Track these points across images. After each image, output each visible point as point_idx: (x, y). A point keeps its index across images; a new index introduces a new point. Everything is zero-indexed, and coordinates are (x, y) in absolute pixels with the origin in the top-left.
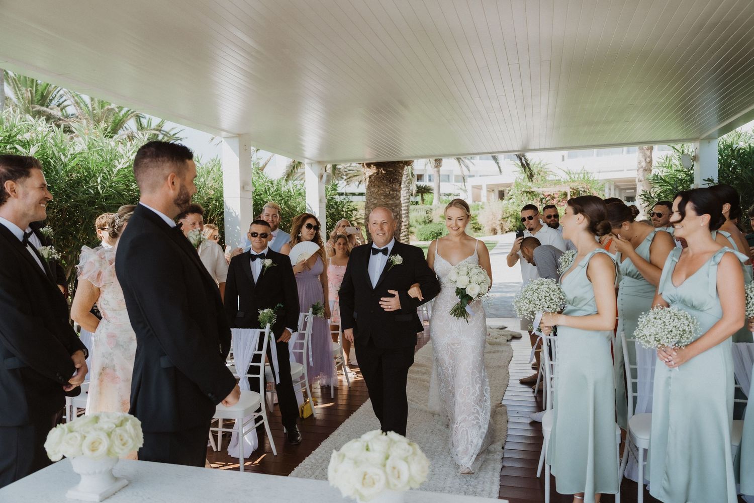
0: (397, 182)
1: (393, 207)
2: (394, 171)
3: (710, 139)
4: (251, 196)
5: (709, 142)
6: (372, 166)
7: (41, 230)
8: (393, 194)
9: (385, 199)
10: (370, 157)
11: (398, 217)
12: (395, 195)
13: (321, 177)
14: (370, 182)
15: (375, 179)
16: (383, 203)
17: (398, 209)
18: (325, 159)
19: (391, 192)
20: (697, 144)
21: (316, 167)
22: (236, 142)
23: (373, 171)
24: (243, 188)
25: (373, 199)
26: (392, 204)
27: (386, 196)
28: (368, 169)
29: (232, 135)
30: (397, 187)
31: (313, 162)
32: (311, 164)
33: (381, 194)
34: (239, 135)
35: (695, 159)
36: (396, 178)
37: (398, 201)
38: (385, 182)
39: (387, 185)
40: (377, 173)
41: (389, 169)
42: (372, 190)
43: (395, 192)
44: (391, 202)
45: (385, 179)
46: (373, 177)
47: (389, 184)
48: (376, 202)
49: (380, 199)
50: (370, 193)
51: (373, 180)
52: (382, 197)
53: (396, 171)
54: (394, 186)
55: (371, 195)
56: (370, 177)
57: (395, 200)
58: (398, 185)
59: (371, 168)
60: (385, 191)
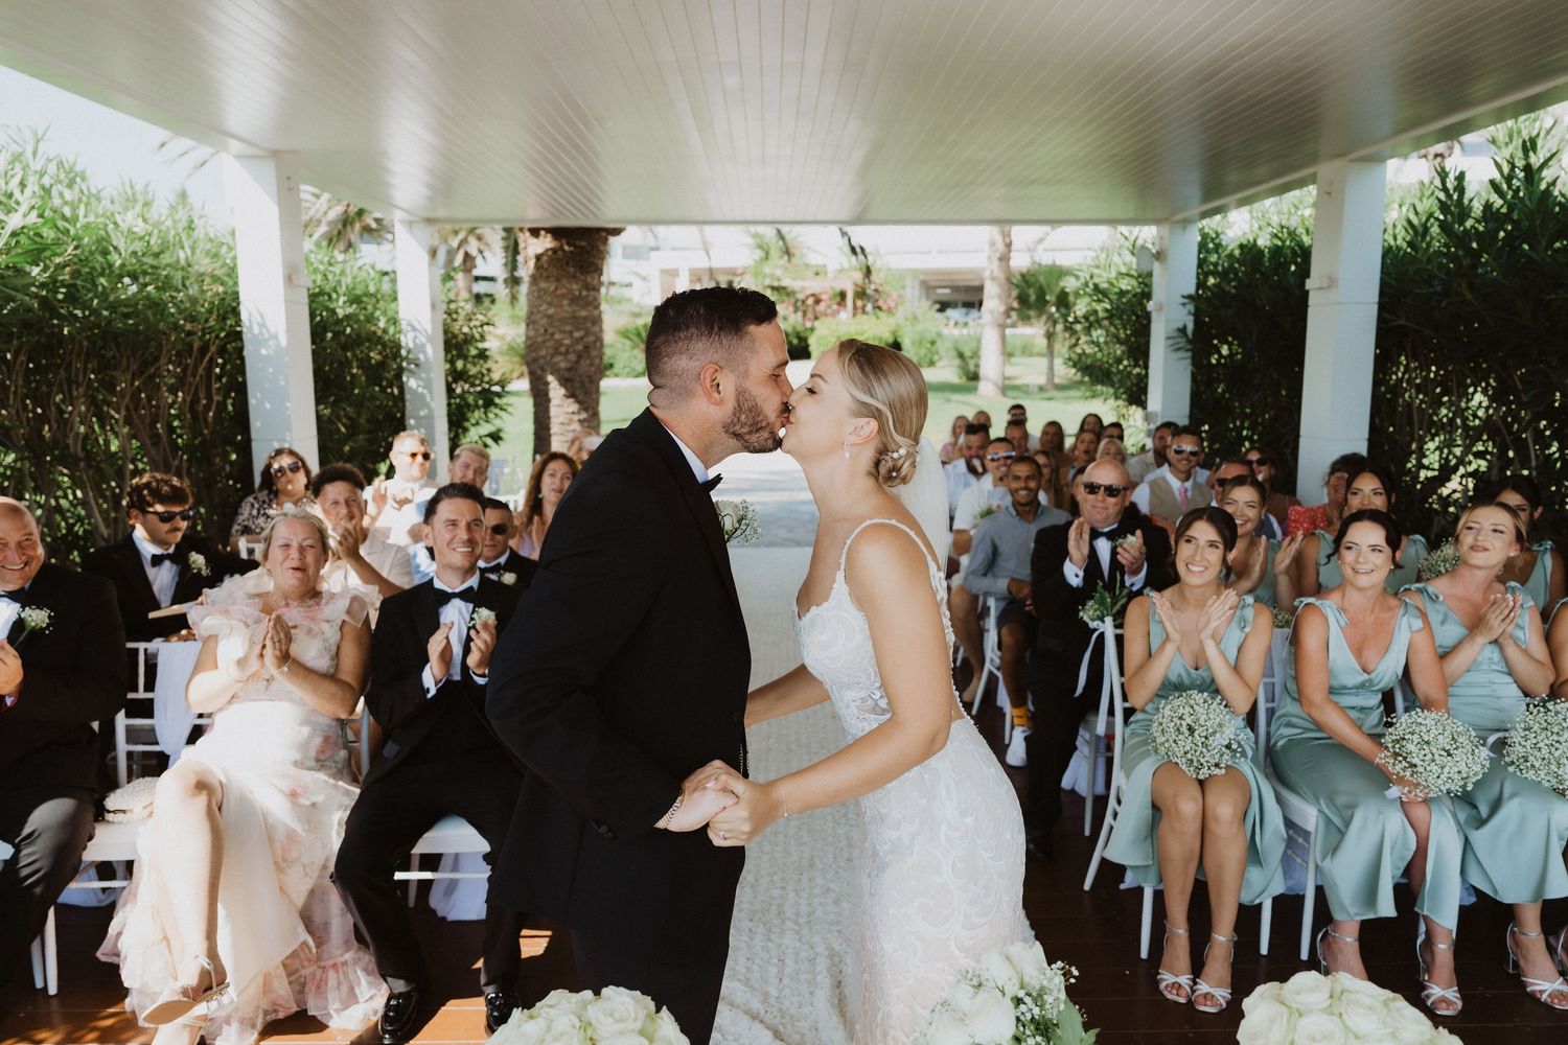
0: (594, 270)
1: (589, 325)
2: (589, 248)
3: (1186, 222)
4: (303, 297)
5: (1184, 228)
6: (543, 233)
8: (587, 296)
9: (570, 305)
10: (536, 215)
11: (598, 344)
12: (590, 298)
13: (433, 253)
14: (538, 267)
15: (551, 261)
16: (567, 315)
17: (596, 329)
18: (441, 213)
19: (584, 293)
20: (1165, 229)
21: (430, 236)
22: (268, 170)
23: (545, 243)
24: (289, 279)
25: (544, 307)
26: (585, 318)
27: (574, 300)
28: (535, 240)
29: (257, 152)
30: (595, 282)
31: (413, 218)
32: (410, 224)
33: (563, 296)
34: (274, 154)
35: (1159, 256)
36: (593, 263)
37: (596, 312)
38: (572, 270)
39: (574, 277)
40: (554, 251)
41: (578, 243)
42: (543, 285)
43: (592, 293)
44: (583, 313)
45: (571, 263)
46: (545, 258)
47: (578, 274)
48: (551, 311)
49: (561, 306)
50: (539, 291)
51: (546, 266)
52: (566, 302)
53: (593, 247)
54: (589, 279)
55: (539, 297)
56: (538, 258)
57: (590, 308)
58: (596, 276)
59: (541, 238)
60: (570, 290)
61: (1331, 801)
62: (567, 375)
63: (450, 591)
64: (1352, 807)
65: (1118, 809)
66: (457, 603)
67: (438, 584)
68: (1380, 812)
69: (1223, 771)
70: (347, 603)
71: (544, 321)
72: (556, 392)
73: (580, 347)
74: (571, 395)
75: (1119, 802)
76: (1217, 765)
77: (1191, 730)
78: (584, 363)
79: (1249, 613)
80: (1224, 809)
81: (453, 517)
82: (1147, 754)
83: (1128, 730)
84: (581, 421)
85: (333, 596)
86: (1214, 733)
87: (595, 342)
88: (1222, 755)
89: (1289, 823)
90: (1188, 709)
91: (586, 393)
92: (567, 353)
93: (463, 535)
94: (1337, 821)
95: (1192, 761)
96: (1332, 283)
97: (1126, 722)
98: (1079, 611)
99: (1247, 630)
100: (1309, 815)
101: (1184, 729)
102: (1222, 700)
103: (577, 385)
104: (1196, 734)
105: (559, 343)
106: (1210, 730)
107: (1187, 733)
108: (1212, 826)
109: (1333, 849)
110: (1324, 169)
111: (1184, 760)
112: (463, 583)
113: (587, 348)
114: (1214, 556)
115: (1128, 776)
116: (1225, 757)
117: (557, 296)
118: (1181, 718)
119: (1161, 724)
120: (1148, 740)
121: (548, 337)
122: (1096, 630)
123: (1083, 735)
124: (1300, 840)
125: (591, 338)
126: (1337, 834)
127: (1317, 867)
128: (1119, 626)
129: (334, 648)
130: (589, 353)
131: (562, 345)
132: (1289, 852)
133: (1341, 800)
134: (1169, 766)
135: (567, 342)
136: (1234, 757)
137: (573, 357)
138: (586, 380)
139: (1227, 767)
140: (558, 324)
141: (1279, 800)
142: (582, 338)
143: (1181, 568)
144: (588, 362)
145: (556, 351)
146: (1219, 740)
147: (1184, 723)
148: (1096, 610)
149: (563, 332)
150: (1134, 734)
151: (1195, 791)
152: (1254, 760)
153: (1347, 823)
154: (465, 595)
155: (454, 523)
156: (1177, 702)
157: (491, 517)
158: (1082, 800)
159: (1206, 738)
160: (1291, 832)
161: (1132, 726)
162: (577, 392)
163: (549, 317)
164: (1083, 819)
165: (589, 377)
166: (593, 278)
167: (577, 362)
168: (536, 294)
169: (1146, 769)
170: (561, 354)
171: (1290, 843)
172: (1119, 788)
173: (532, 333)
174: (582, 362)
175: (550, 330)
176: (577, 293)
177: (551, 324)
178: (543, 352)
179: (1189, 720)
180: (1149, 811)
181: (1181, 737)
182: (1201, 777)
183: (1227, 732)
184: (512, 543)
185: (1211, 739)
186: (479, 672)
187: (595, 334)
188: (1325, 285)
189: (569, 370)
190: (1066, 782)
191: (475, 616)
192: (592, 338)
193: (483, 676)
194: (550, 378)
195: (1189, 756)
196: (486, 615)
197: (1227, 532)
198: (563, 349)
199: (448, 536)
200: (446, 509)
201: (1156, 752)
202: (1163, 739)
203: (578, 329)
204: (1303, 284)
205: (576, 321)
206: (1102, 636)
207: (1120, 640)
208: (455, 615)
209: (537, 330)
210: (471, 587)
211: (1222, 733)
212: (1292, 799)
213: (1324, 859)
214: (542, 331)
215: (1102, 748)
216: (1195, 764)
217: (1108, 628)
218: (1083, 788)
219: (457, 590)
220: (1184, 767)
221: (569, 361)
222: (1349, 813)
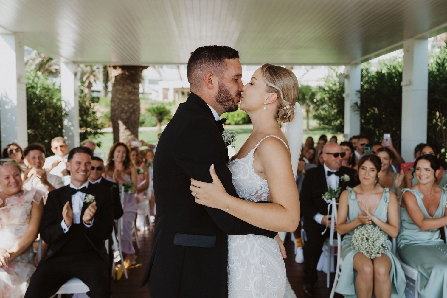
3: (356, 64)
4: (24, 88)
6: (118, 67)
9: (128, 95)
10: (115, 60)
11: (138, 110)
12: (135, 92)
13: (76, 74)
14: (116, 80)
15: (121, 78)
16: (127, 98)
17: (137, 104)
18: (79, 59)
19: (133, 90)
20: (349, 67)
21: (73, 67)
22: (12, 39)
23: (118, 72)
24: (19, 80)
25: (118, 95)
26: (134, 100)
27: (129, 93)
28: (115, 70)
29: (8, 32)
31: (68, 61)
32: (67, 64)
33: (125, 91)
34: (15, 33)
35: (347, 77)
36: (136, 79)
37: (137, 98)
38: (129, 82)
40: (122, 74)
41: (131, 71)
42: (118, 87)
43: (136, 90)
44: (133, 98)
45: (128, 79)
46: (118, 77)
47: (131, 83)
48: (121, 97)
49: (124, 95)
50: (116, 89)
51: (119, 80)
52: (126, 94)
53: (136, 73)
54: (135, 85)
55: (116, 92)
56: (116, 77)
57: (135, 96)
59: (117, 70)
60: (128, 89)
61: (422, 267)
62: (126, 121)
63: (76, 188)
64: (431, 268)
65: (340, 274)
66: (79, 193)
67: (72, 186)
68: (442, 270)
69: (381, 255)
70: (34, 193)
71: (118, 101)
72: (122, 127)
74: (128, 128)
75: (340, 271)
76: (378, 253)
77: (367, 239)
78: (133, 116)
79: (388, 195)
80: (381, 269)
81: (79, 160)
82: (350, 250)
83: (343, 242)
85: (28, 192)
86: (376, 240)
88: (380, 249)
89: (407, 277)
90: (365, 231)
91: (133, 128)
92: (126, 113)
93: (83, 167)
94: (425, 275)
95: (368, 252)
96: (410, 83)
97: (342, 240)
98: (322, 196)
99: (388, 201)
100: (415, 274)
101: (365, 239)
102: (379, 227)
103: (130, 124)
104: (369, 241)
105: (123, 109)
106: (375, 239)
107: (366, 241)
108: (377, 276)
109: (425, 286)
110: (406, 42)
111: (365, 251)
112: (81, 185)
113: (134, 111)
114: (373, 174)
115: (343, 259)
116: (381, 249)
117: (123, 91)
118: (363, 235)
119: (355, 238)
120: (351, 245)
121: (119, 106)
122: (329, 203)
123: (325, 248)
124: (411, 284)
125: (135, 107)
126: (425, 279)
127: (419, 294)
128: (337, 201)
129: (29, 212)
130: (135, 113)
132: (407, 289)
133: (426, 266)
134: (359, 255)
135: (126, 108)
136: (384, 249)
137: (128, 114)
138: (134, 123)
139: (382, 254)
140: (123, 101)
141: (403, 268)
142: (132, 107)
143: (361, 178)
145: (122, 112)
146: (378, 244)
147: (364, 237)
148: (329, 196)
149: (125, 105)
150: (345, 243)
151: (370, 263)
152: (392, 251)
153: (429, 275)
154: (83, 190)
155: (79, 163)
156: (361, 229)
157: (95, 164)
158: (326, 275)
159: (373, 242)
160: (408, 281)
161: (344, 240)
162: (130, 127)
163: (120, 99)
164: (326, 281)
167: (130, 116)
169: (350, 256)
170: (124, 113)
171: (408, 285)
172: (340, 266)
173: (113, 105)
175: (120, 104)
176: (130, 90)
177: (120, 102)
178: (117, 112)
179: (366, 236)
180: (352, 273)
181: (363, 242)
182: (372, 258)
183: (381, 240)
184: (103, 175)
185: (375, 242)
186: (87, 222)
188: (408, 83)
189: (127, 119)
190: (319, 268)
191: (86, 198)
193: (89, 224)
194: (120, 122)
195: (367, 250)
196: (91, 197)
197: (378, 165)
198: (125, 111)
199: (76, 167)
200: (77, 157)
201: (354, 248)
202: (357, 243)
203: (131, 103)
204: (400, 84)
205: (130, 101)
206: (331, 206)
207: (337, 206)
208: (78, 200)
209: (115, 104)
210: (85, 187)
211: (379, 240)
212: (408, 268)
213: (421, 290)
215: (333, 252)
216: (370, 253)
217: (333, 202)
218: (326, 270)
219: (80, 188)
220: (365, 254)
222: (429, 271)
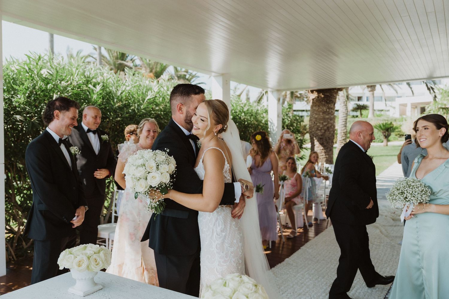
0: (332, 103)
1: (329, 120)
2: (330, 95)
6: (314, 92)
7: (102, 136)
8: (329, 111)
9: (322, 114)
10: (313, 85)
11: (332, 127)
12: (330, 112)
13: (279, 100)
14: (313, 103)
15: (317, 101)
16: (322, 117)
17: (332, 122)
18: (282, 87)
19: (328, 110)
21: (276, 94)
22: (221, 79)
23: (315, 95)
25: (315, 115)
26: (328, 118)
27: (324, 113)
28: (312, 94)
29: (216, 74)
30: (332, 106)
31: (273, 90)
32: (272, 92)
33: (320, 111)
34: (222, 75)
36: (331, 100)
37: (332, 116)
38: (324, 103)
39: (324, 105)
40: (318, 97)
41: (326, 94)
42: (314, 108)
43: (331, 110)
44: (327, 117)
45: (323, 101)
46: (315, 100)
47: (326, 104)
48: (316, 116)
49: (320, 115)
50: (313, 110)
51: (315, 102)
52: (321, 113)
53: (331, 95)
54: (330, 106)
55: (313, 112)
56: (313, 100)
57: (330, 115)
58: (333, 105)
59: (314, 93)
60: (323, 109)
62: (321, 137)
71: (314, 120)
72: (317, 143)
73: (326, 128)
74: (322, 144)
78: (327, 133)
84: (325, 152)
87: (331, 126)
91: (327, 143)
92: (321, 129)
103: (324, 140)
105: (319, 126)
113: (328, 128)
117: (319, 111)
121: (315, 125)
130: (329, 130)
131: (319, 127)
135: (321, 126)
137: (323, 131)
138: (327, 138)
140: (318, 120)
142: (326, 125)
144: (328, 133)
145: (317, 129)
149: (320, 123)
162: (324, 143)
163: (316, 118)
165: (329, 138)
166: (331, 105)
167: (325, 133)
168: (312, 111)
170: (319, 130)
174: (326, 132)
175: (316, 123)
176: (325, 110)
177: (316, 121)
178: (313, 130)
187: (331, 123)
189: (322, 135)
192: (330, 125)
194: (315, 138)
198: (320, 129)
203: (325, 122)
205: (324, 119)
209: (312, 123)
214: (313, 123)
221: (321, 132)
